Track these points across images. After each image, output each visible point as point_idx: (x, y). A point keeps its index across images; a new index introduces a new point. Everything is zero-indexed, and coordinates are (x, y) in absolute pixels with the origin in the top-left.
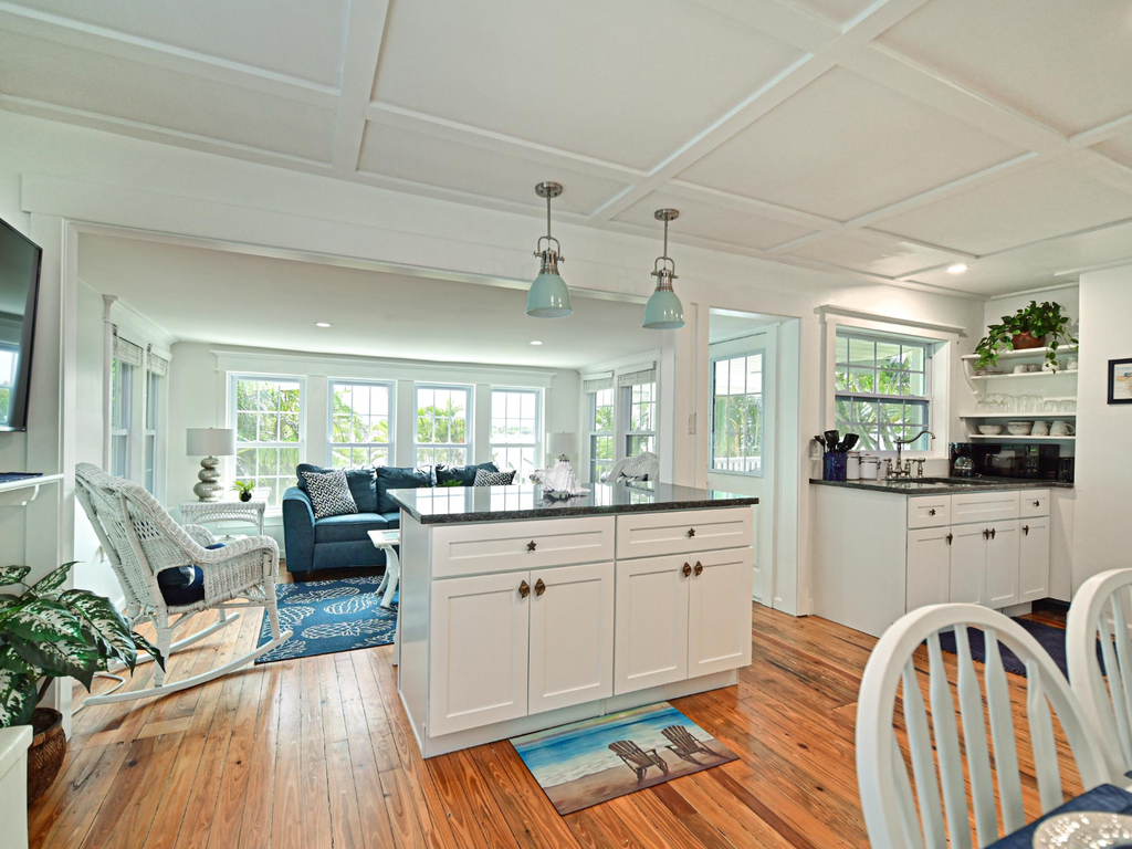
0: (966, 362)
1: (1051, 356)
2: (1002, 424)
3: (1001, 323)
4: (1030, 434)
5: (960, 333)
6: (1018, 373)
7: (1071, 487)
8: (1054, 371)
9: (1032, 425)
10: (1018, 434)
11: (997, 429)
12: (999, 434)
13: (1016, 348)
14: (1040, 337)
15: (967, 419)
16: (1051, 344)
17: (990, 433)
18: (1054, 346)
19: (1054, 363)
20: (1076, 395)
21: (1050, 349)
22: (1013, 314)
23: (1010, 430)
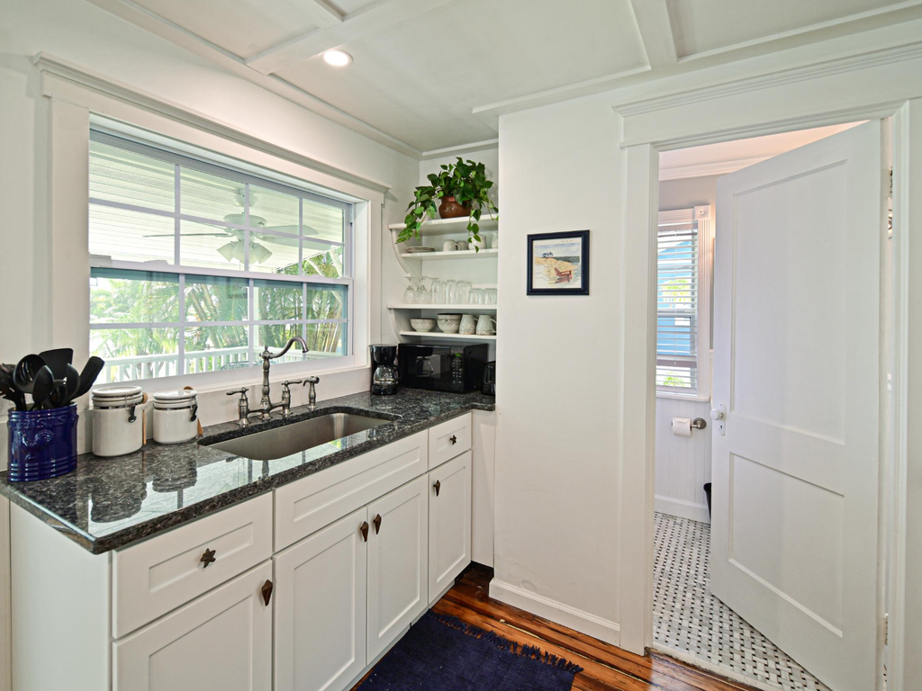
0: (394, 233)
1: (475, 229)
2: (433, 317)
3: (429, 184)
4: (457, 332)
5: (385, 191)
6: (447, 251)
7: (492, 409)
8: (477, 249)
9: (460, 320)
10: (447, 332)
11: (428, 324)
12: (431, 331)
13: (443, 216)
14: (464, 203)
15: (397, 310)
16: (473, 212)
17: (422, 329)
18: (477, 215)
19: (478, 239)
20: (495, 281)
21: (473, 219)
22: (438, 171)
23: (441, 326)
